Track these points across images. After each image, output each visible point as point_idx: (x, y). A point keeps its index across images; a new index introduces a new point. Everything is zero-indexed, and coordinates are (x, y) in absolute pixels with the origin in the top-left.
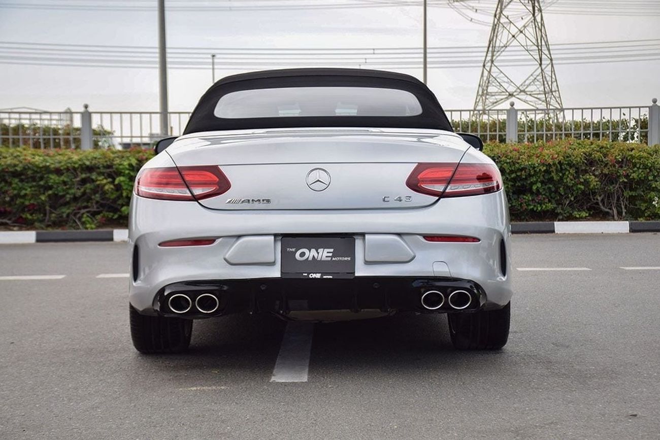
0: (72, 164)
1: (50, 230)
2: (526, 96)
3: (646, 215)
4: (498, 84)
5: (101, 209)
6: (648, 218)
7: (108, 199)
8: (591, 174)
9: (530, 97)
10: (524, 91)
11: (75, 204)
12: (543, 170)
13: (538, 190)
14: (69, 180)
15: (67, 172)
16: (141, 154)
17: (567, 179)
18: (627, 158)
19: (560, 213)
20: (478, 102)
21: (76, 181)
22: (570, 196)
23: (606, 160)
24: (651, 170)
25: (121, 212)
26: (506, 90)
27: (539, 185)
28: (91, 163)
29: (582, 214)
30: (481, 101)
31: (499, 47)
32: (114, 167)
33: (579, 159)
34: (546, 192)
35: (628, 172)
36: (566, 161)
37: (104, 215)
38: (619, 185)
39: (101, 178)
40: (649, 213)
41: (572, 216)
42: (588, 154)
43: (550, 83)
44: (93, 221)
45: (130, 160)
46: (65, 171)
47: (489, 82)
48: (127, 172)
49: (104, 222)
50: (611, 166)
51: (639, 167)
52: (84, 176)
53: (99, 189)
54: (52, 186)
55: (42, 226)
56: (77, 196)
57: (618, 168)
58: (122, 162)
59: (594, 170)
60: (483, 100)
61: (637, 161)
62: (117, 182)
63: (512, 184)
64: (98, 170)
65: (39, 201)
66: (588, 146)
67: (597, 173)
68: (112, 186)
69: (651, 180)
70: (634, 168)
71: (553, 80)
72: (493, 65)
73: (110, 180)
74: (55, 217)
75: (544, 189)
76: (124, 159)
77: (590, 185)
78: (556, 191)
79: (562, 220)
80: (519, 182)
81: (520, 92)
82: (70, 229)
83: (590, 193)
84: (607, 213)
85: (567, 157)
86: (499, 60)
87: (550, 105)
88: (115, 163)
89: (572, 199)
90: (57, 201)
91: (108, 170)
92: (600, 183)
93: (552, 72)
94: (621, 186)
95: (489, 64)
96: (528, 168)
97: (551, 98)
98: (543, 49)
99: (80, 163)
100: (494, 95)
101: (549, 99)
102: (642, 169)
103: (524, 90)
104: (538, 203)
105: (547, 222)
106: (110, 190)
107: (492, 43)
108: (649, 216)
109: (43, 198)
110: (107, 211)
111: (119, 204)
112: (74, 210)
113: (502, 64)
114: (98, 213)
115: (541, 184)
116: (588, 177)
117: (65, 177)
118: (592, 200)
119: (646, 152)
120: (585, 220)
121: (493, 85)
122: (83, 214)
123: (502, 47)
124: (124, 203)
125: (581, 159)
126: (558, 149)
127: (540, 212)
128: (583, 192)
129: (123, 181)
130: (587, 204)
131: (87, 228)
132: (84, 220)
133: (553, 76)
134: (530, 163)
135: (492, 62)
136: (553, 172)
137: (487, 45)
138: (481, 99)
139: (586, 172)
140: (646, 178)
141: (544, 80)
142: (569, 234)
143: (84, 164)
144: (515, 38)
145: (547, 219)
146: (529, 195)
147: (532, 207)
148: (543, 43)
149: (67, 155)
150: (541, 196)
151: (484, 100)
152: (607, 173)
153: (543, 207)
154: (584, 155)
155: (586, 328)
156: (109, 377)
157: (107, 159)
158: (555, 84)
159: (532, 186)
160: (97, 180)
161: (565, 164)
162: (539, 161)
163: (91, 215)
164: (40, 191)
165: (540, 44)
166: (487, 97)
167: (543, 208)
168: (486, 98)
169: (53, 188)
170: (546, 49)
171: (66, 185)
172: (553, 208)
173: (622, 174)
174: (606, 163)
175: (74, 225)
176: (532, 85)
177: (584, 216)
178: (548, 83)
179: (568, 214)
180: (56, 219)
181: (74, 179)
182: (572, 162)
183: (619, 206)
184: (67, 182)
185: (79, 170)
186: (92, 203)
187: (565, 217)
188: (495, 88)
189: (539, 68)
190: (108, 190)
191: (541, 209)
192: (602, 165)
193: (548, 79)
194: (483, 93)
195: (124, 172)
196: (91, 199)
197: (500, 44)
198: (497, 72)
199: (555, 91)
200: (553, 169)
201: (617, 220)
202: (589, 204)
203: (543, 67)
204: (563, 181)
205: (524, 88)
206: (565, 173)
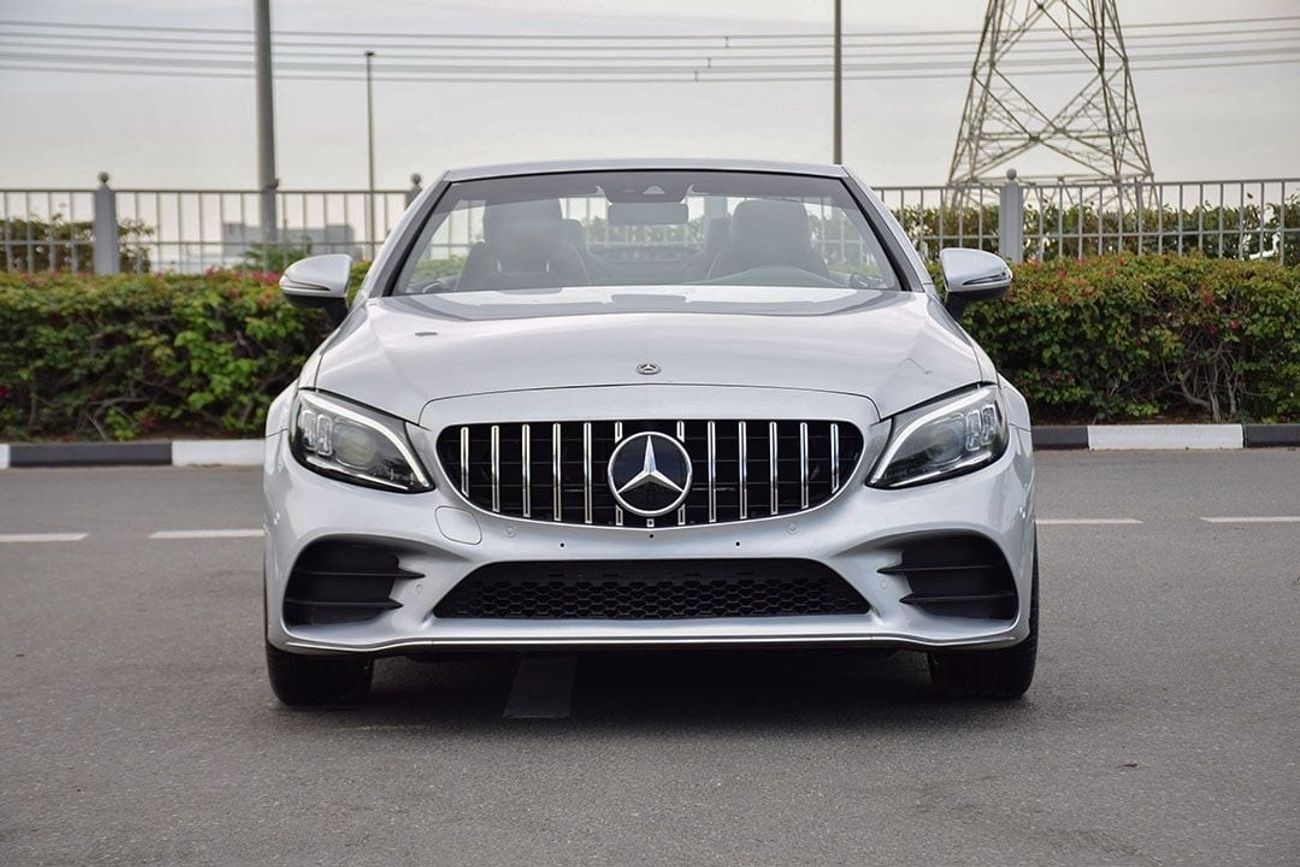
0: (86, 305)
1: (39, 442)
2: (1068, 140)
3: (1279, 410)
4: (1005, 114)
5: (146, 398)
6: (1284, 419)
7: (161, 378)
8: (1164, 326)
9: (1076, 142)
10: (1063, 131)
11: (90, 388)
12: (1063, 319)
13: (1053, 358)
14: (78, 338)
15: (74, 321)
16: (228, 284)
17: (1113, 336)
18: (1239, 292)
19: (1101, 406)
20: (961, 155)
21: (94, 340)
22: (1120, 371)
23: (1195, 297)
24: (1288, 319)
25: (187, 404)
26: (1023, 128)
27: (1056, 349)
28: (125, 302)
29: (1145, 409)
30: (966, 153)
31: (1007, 32)
32: (173, 310)
33: (1138, 296)
34: (1072, 364)
35: (1241, 322)
36: (1112, 299)
37: (152, 411)
38: (1223, 348)
39: (145, 333)
40: (1285, 406)
41: (1125, 412)
42: (1157, 284)
43: (1121, 112)
44: (129, 423)
45: (207, 297)
46: (69, 320)
47: (984, 110)
48: (200, 320)
49: (151, 425)
50: (1205, 309)
51: (1265, 311)
52: (109, 329)
53: (142, 357)
54: (43, 349)
55: (22, 433)
56: (95, 370)
57: (1221, 313)
58: (190, 302)
59: (1171, 318)
60: (971, 149)
61: (1259, 299)
62: (179, 341)
63: (1001, 346)
64: (141, 318)
65: (16, 381)
66: (1159, 269)
67: (1176, 324)
68: (169, 351)
69: (1289, 340)
70: (1253, 313)
71: (1129, 105)
72: (994, 72)
73: (165, 337)
74: (51, 415)
75: (1067, 358)
76: (192, 294)
77: (1162, 350)
78: (1092, 362)
79: (1105, 422)
80: (1015, 342)
81: (1054, 133)
82: (82, 440)
83: (1161, 365)
84: (1199, 408)
85: (1115, 291)
86: (1009, 61)
87: (1121, 160)
88: (175, 302)
89: (1126, 378)
90: (53, 381)
91: (160, 318)
92: (1184, 346)
93: (1126, 86)
94: (1229, 351)
95: (986, 70)
96: (1033, 314)
97: (1124, 146)
98: (1106, 35)
99: (102, 302)
100: (997, 140)
101: (1121, 148)
102: (1269, 316)
103: (1064, 128)
104: (1055, 387)
105: (1074, 427)
106: (164, 358)
107: (992, 21)
108: (1285, 413)
109: (25, 375)
110: (157, 403)
111: (183, 389)
112: (89, 400)
113: (1016, 69)
114: (140, 406)
115: (1061, 348)
116: (1157, 332)
117: (70, 331)
118: (1167, 379)
119: (1279, 280)
120: (1152, 421)
121: (994, 118)
122: (108, 408)
123: (1015, 32)
124: (194, 387)
125: (1143, 294)
126: (1095, 274)
127: (1058, 406)
128: (1148, 364)
129: (192, 341)
130: (1157, 388)
131: (115, 439)
132: (109, 420)
133: (1130, 97)
134: (1037, 304)
135: (993, 64)
136: (1085, 323)
137: (981, 27)
138: (967, 148)
139: (1154, 322)
140: (1279, 335)
141: (1109, 104)
142: (1118, 451)
143: (111, 304)
144: (1045, 11)
145: (1072, 419)
146: (1035, 370)
147: (1041, 395)
148: (1108, 23)
149: (73, 285)
150: (1060, 372)
151: (974, 152)
152: (1197, 323)
153: (1063, 395)
154: (1150, 287)
155: (1094, 628)
156: (210, 710)
157: (158, 295)
158: (1132, 114)
159: (1042, 351)
160: (137, 338)
161: (1111, 305)
162: (1056, 300)
163: (126, 410)
164: (17, 361)
165: (1100, 24)
166: (982, 143)
167: (1064, 398)
168: (978, 146)
169: (46, 353)
170: (1114, 35)
171: (71, 349)
172: (1084, 396)
173: (1227, 325)
174: (1196, 302)
175: (89, 431)
176: (1083, 116)
177: (1149, 413)
178: (1117, 113)
179: (1116, 410)
180: (52, 420)
181: (89, 335)
182: (1125, 302)
183: (1222, 393)
184: (75, 341)
185: (100, 316)
186: (126, 386)
187: (1112, 417)
188: (998, 123)
189: (1097, 78)
190: (160, 359)
191: (1061, 398)
192: (1186, 307)
193: (1119, 102)
194: (972, 136)
195: (195, 322)
196: (126, 378)
197: (1009, 25)
198: (1006, 88)
199: (1134, 131)
200: (1086, 315)
201: (1219, 423)
202: (1161, 389)
203: (1107, 75)
204: (1106, 341)
205: (1064, 122)
206: (1110, 325)
